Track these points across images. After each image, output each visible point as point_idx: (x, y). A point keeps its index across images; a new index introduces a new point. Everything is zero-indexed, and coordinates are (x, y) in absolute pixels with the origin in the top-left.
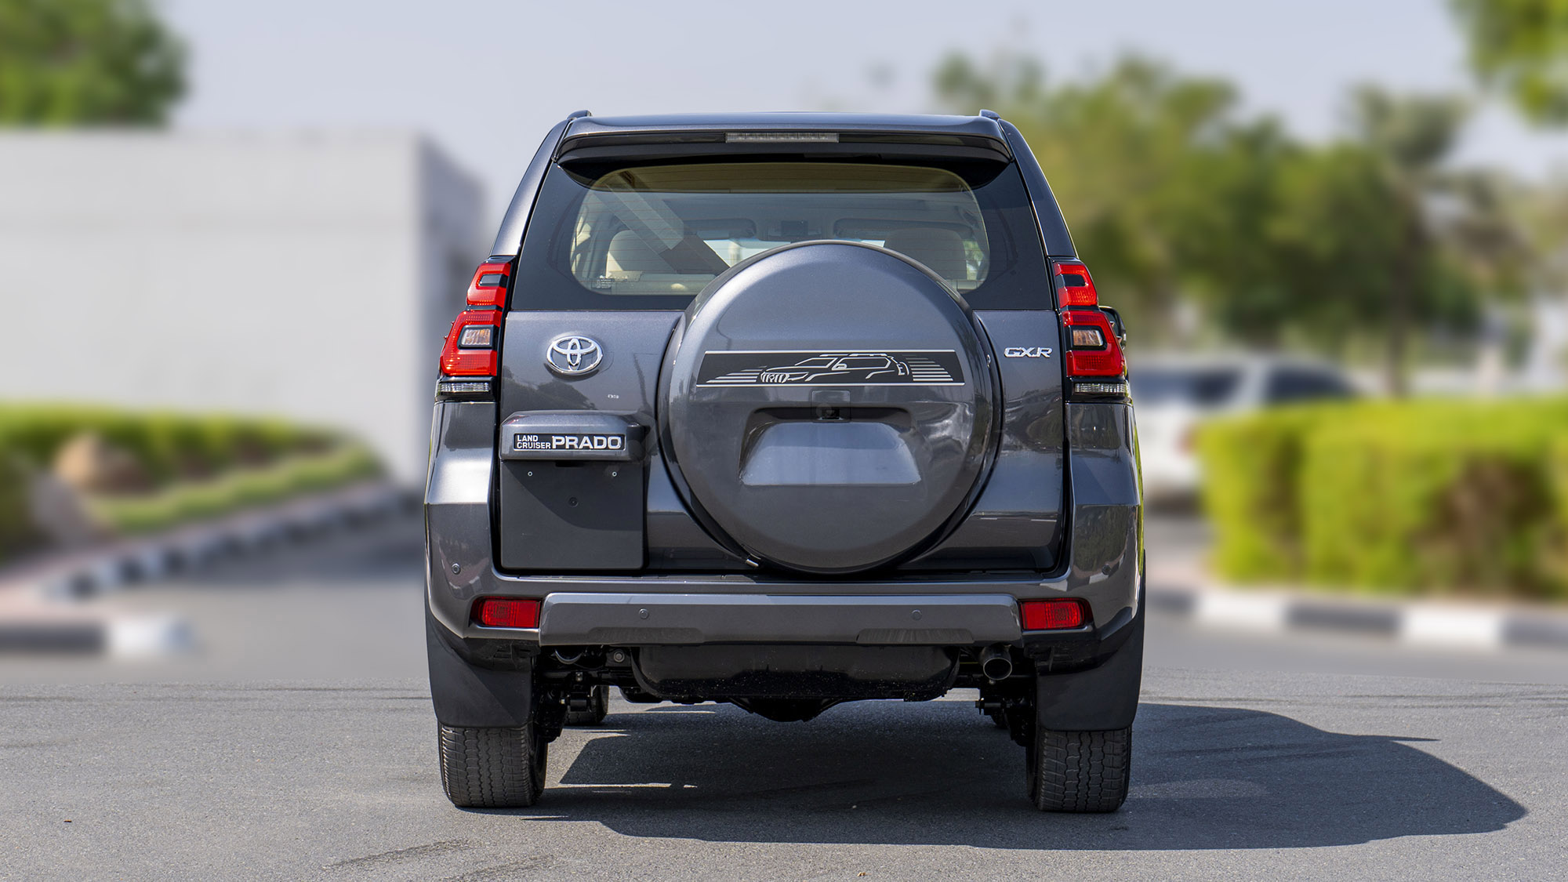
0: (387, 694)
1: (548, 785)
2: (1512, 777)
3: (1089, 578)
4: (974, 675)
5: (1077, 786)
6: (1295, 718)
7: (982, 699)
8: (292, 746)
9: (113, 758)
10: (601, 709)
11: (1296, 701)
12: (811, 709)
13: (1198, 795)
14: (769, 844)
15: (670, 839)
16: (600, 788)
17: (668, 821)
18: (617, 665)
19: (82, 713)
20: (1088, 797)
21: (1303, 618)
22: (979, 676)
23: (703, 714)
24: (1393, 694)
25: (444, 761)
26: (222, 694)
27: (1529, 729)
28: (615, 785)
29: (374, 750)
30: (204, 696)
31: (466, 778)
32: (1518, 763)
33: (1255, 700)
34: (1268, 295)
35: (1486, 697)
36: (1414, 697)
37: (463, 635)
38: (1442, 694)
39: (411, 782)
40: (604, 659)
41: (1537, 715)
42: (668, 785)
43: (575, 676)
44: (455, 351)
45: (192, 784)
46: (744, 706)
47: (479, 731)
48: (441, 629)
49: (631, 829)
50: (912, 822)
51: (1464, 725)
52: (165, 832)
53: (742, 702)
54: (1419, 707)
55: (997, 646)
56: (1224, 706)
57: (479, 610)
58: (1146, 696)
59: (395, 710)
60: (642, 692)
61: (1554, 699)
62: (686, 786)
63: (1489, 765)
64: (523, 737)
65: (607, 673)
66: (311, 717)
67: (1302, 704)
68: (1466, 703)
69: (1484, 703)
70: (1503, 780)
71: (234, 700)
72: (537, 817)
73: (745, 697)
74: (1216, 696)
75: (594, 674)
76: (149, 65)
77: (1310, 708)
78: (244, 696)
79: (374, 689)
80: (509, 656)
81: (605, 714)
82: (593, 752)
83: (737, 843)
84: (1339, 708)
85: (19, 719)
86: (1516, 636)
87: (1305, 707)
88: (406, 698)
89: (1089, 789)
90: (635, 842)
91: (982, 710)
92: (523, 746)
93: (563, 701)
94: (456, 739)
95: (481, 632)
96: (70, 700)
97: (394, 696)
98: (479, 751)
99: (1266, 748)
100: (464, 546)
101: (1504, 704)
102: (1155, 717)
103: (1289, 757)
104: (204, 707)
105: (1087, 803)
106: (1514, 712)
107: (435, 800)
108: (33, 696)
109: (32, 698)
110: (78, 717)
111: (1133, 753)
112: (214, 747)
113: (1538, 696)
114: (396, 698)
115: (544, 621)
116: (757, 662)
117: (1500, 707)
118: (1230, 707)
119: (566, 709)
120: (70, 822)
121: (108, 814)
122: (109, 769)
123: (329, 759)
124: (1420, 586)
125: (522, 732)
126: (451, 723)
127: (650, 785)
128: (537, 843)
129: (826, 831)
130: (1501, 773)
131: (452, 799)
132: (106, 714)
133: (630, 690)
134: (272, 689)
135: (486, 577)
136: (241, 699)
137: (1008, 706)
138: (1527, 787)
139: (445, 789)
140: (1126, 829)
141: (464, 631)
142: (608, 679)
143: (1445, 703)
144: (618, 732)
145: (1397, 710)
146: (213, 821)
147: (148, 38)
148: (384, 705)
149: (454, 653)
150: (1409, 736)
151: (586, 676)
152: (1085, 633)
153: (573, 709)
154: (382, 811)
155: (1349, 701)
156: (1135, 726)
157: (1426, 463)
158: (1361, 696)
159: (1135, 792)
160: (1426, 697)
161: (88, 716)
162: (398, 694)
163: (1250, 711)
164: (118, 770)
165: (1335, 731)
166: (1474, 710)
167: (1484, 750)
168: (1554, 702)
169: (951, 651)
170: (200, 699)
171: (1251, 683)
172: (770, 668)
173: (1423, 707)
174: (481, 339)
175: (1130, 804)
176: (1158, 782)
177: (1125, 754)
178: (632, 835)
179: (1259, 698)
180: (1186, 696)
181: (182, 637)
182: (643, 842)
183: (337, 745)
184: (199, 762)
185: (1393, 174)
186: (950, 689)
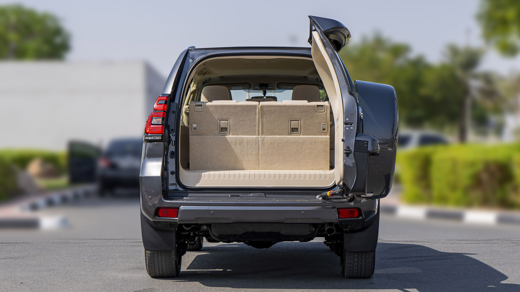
0: (131, 241)
1: (182, 270)
2: (501, 266)
3: (361, 201)
4: (323, 233)
5: (357, 269)
6: (430, 247)
7: (326, 241)
8: (98, 258)
9: (39, 262)
10: (201, 245)
11: (430, 242)
12: (269, 245)
13: (398, 272)
14: (255, 289)
15: (222, 287)
16: (199, 271)
17: (221, 282)
18: (204, 230)
19: (30, 247)
20: (361, 273)
21: (432, 215)
22: (325, 233)
23: (234, 247)
24: (461, 239)
25: (147, 262)
26: (76, 241)
27: (507, 250)
28: (204, 270)
29: (125, 259)
30: (70, 242)
31: (154, 267)
32: (504, 261)
33: (416, 241)
34: (419, 113)
35: (492, 240)
36: (469, 240)
37: (152, 220)
38: (478, 239)
39: (137, 269)
40: (200, 228)
41: (509, 246)
42: (222, 270)
43: (190, 234)
44: (150, 126)
45: (64, 271)
46: (247, 243)
47: (158, 252)
48: (146, 218)
49: (209, 284)
50: (302, 282)
51: (485, 249)
52: (54, 286)
53: (246, 242)
54: (470, 244)
55: (331, 224)
56: (406, 243)
57: (158, 212)
58: (380, 240)
59: (133, 246)
60: (213, 239)
61: (514, 241)
62: (228, 270)
63: (494, 262)
64: (173, 254)
65: (201, 233)
66: (105, 248)
67: (432, 243)
68: (486, 242)
69: (491, 242)
70: (499, 267)
71: (80, 243)
72: (178, 280)
73: (247, 241)
74: (403, 240)
75: (197, 233)
76: (58, 40)
77: (434, 244)
78: (84, 242)
79: (127, 239)
80: (167, 227)
81: (202, 247)
82: (197, 259)
83: (244, 289)
84: (444, 244)
85: (9, 250)
86: (501, 220)
87: (433, 244)
88: (137, 242)
89: (361, 270)
90: (210, 288)
91: (326, 244)
92: (173, 257)
93: (186, 242)
94: (151, 254)
95: (158, 219)
96: (26, 243)
97: (133, 241)
98: (158, 258)
99: (420, 257)
100: (153, 191)
101: (498, 242)
102: (383, 247)
103: (428, 260)
104: (70, 245)
105: (361, 275)
106: (501, 245)
107: (144, 275)
108: (14, 242)
109: (14, 243)
110: (28, 249)
111: (376, 259)
112: (72, 258)
113: (509, 240)
114: (133, 242)
115: (179, 215)
116: (251, 229)
117: (497, 243)
118: (408, 243)
119: (188, 244)
120: (22, 283)
121: (35, 280)
122: (37, 266)
123: (110, 262)
124: (470, 205)
125: (173, 252)
126: (149, 249)
127: (216, 270)
128: (177, 289)
129: (274, 285)
130: (498, 265)
131: (150, 274)
132: (38, 248)
133: (209, 238)
134: (93, 239)
135: (160, 201)
136: (83, 243)
137: (334, 243)
138: (507, 269)
139: (147, 271)
140: (374, 284)
141: (153, 218)
142: (202, 235)
143: (478, 242)
144: (206, 253)
145: (463, 244)
146: (70, 283)
147: (58, 31)
148: (130, 244)
149: (150, 226)
150: (467, 253)
151: (194, 234)
152: (360, 219)
153: (190, 245)
154: (126, 279)
155: (447, 241)
156: (376, 250)
157: (471, 164)
158: (451, 240)
159: (376, 271)
160: (472, 240)
161: (32, 248)
162: (134, 241)
163: (414, 245)
164: (40, 266)
165: (443, 251)
166: (488, 244)
167: (492, 257)
168: (514, 242)
169: (315, 225)
170: (69, 243)
171: (415, 236)
172: (255, 231)
173: (472, 243)
174: (158, 121)
175: (375, 275)
176: (384, 268)
177: (373, 258)
178: (209, 286)
179: (417, 241)
180: (394, 240)
181: (65, 223)
182: (213, 289)
183: (113, 257)
184: (67, 263)
185: (459, 73)
186: (315, 237)
